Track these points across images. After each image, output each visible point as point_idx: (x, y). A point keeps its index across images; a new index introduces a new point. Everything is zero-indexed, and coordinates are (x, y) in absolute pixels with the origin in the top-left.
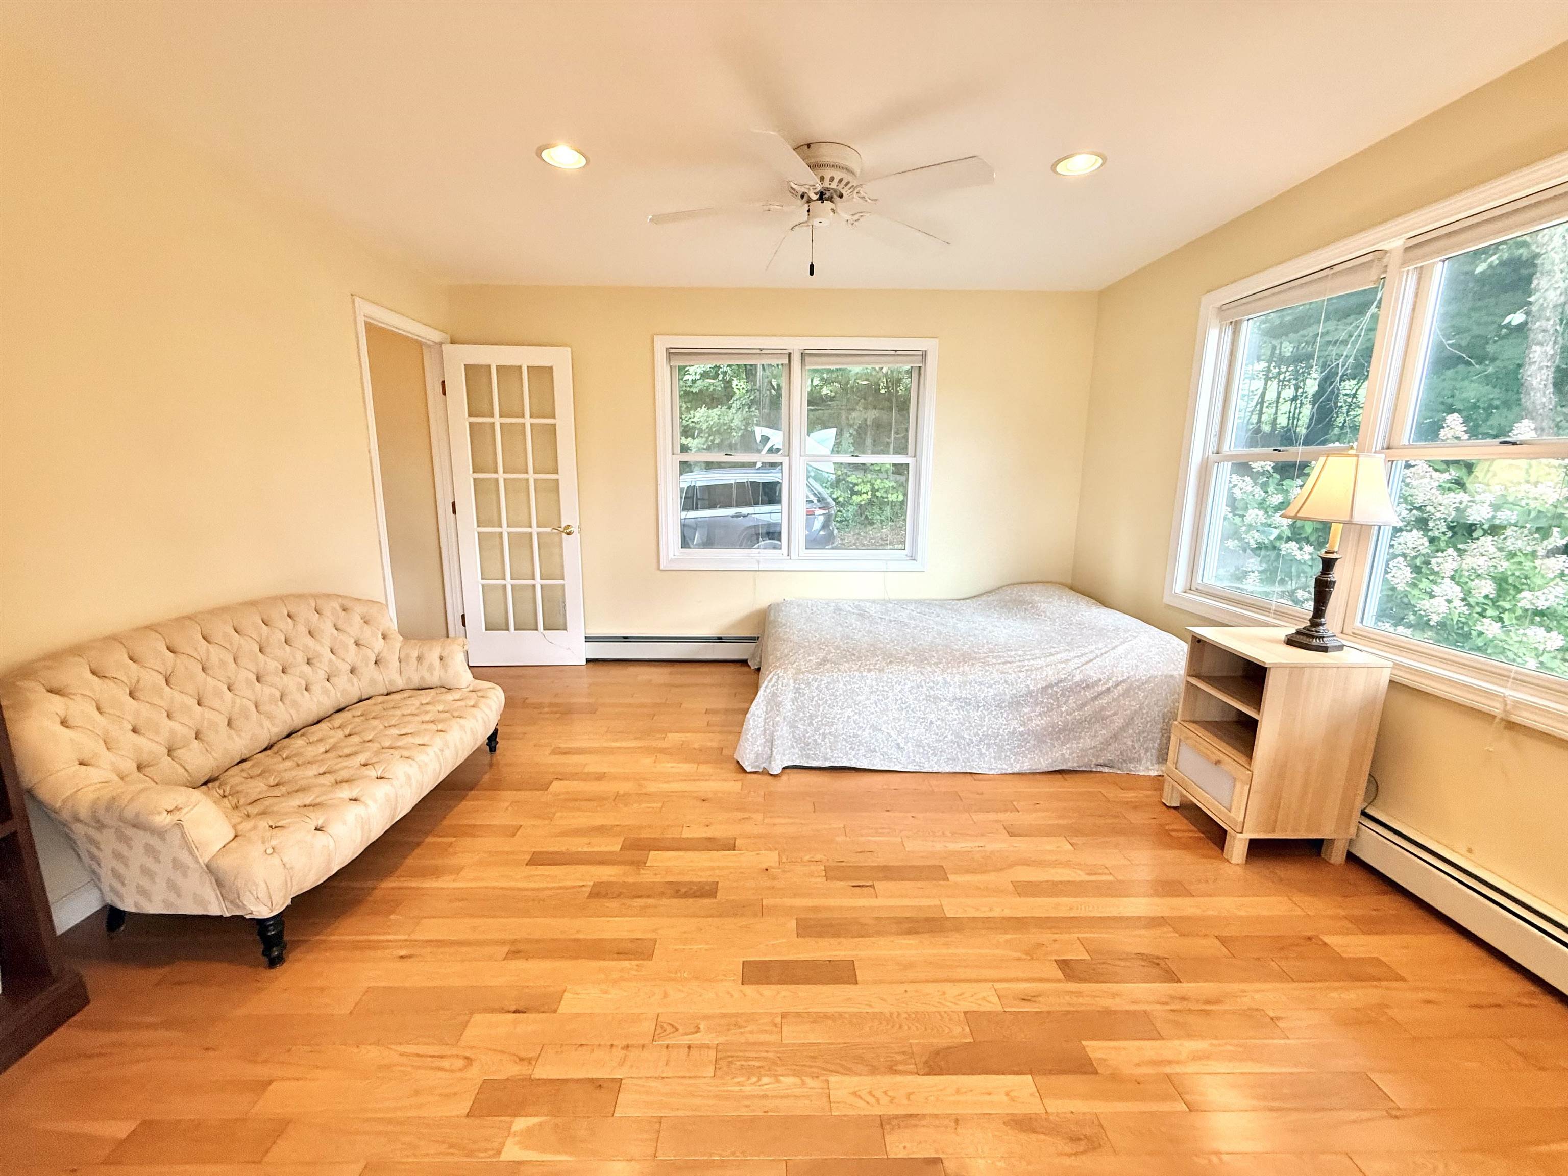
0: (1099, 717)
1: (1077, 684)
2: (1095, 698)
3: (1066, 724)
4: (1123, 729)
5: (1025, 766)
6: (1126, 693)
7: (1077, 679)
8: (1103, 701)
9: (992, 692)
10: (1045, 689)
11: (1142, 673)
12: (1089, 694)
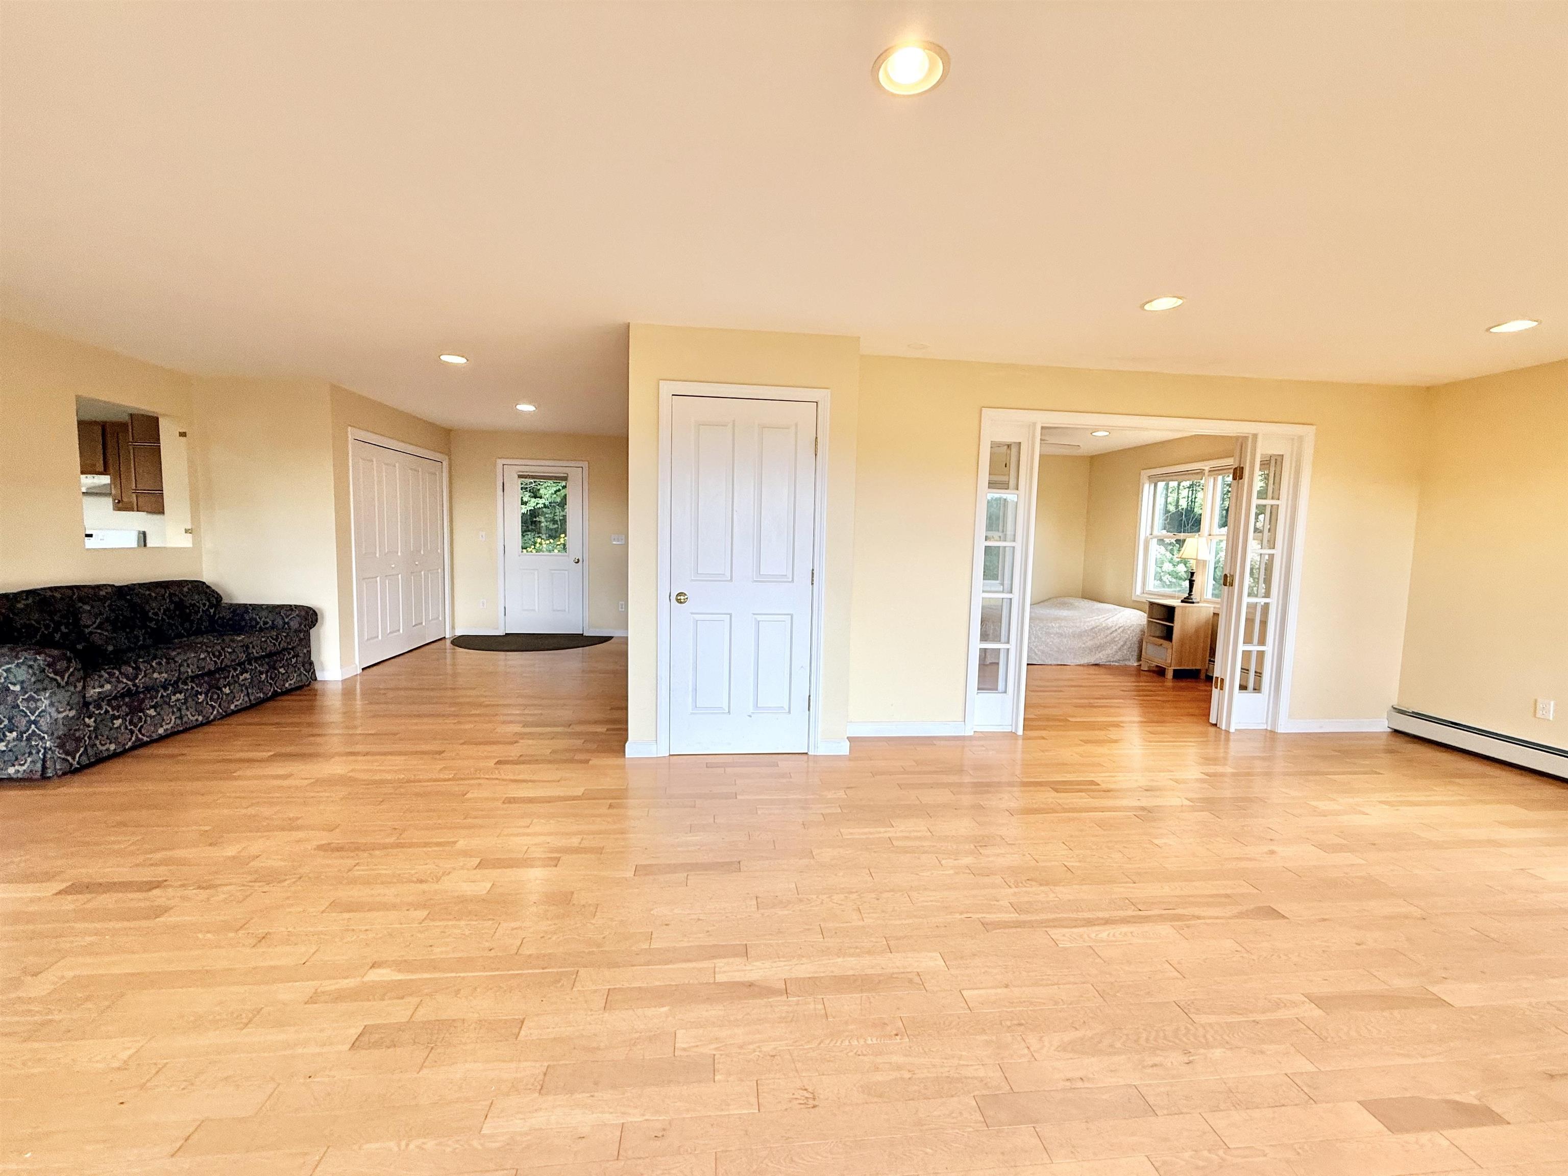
0: (1113, 641)
1: (1104, 628)
2: (1111, 633)
3: (1101, 644)
4: (1123, 646)
5: (1085, 661)
6: (1123, 632)
7: (1104, 625)
8: (1114, 634)
9: (1071, 631)
10: (1092, 629)
11: (1129, 623)
12: (1109, 632)
